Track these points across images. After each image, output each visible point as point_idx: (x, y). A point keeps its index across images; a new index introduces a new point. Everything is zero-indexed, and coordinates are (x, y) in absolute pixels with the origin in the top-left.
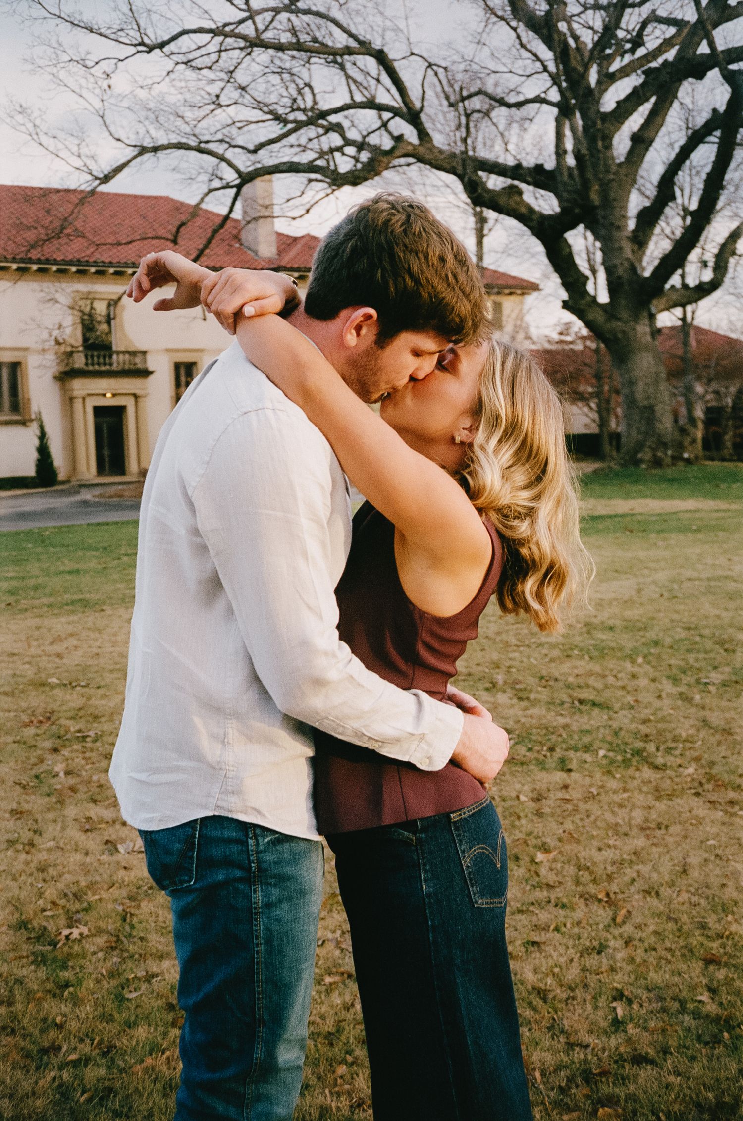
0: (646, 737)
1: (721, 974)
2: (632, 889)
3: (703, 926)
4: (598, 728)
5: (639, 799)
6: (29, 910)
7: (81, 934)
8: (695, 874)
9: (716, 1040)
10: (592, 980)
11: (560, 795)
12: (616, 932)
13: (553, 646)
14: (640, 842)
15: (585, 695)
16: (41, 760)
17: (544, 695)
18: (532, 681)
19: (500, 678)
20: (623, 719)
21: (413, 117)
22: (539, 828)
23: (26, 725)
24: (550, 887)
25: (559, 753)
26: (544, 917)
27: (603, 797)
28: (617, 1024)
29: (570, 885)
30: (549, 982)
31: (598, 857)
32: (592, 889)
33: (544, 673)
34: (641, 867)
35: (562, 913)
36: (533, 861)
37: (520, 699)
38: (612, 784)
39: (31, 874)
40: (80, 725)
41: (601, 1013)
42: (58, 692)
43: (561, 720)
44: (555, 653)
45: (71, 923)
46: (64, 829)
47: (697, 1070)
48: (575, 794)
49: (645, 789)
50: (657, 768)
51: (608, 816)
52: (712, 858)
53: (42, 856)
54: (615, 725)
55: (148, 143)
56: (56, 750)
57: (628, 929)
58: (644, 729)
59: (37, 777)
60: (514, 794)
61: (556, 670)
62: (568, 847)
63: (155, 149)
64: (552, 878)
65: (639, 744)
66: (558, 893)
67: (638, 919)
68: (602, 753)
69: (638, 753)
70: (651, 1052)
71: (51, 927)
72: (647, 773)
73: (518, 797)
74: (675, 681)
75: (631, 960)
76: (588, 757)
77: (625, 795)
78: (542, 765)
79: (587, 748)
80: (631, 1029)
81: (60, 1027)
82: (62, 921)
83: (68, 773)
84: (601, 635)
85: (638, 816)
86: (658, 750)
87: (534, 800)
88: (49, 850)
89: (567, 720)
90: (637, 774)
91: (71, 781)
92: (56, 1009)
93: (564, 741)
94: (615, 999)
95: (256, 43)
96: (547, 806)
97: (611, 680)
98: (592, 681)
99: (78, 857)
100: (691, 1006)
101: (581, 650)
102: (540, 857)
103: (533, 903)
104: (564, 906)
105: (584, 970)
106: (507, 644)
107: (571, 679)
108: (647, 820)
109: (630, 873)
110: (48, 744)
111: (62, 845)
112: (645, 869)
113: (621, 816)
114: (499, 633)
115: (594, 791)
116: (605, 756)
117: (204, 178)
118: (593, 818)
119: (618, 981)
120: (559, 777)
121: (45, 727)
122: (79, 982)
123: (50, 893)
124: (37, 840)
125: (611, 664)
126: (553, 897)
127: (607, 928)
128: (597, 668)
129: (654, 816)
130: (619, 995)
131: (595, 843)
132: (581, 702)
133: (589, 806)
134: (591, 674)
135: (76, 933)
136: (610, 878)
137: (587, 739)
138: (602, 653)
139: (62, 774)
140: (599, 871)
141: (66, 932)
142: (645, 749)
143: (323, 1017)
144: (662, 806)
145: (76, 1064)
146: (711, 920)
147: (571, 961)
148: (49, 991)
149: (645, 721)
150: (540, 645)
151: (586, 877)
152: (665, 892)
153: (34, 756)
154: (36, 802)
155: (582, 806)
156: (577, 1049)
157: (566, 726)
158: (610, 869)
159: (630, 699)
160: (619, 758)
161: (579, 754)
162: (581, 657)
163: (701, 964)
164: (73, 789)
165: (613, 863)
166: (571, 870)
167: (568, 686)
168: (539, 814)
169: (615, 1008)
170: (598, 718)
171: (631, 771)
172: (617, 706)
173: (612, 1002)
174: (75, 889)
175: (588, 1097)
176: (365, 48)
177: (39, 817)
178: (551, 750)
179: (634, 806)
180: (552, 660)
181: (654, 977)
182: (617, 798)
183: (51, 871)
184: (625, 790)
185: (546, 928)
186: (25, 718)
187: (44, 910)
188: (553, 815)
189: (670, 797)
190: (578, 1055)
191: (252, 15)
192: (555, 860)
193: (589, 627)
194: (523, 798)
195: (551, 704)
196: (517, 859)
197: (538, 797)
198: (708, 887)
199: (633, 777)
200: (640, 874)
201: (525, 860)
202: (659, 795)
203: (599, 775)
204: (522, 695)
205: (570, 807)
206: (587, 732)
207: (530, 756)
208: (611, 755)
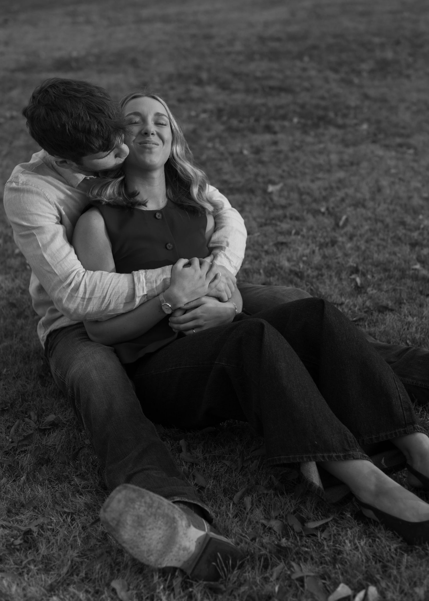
0: (325, 108)
2: (344, 205)
3: (403, 223)
4: (288, 105)
5: (332, 147)
8: (387, 191)
11: (273, 148)
12: (341, 232)
14: (341, 174)
15: (272, 83)
17: (239, 85)
20: (304, 97)
22: (263, 170)
24: (283, 207)
25: (263, 122)
26: (285, 226)
29: (297, 205)
30: (301, 265)
31: (314, 186)
32: (315, 207)
34: (346, 190)
35: (297, 223)
36: (265, 191)
38: (309, 139)
41: (345, 282)
43: (258, 101)
48: (284, 147)
49: (334, 141)
50: (340, 127)
51: (313, 160)
52: (397, 180)
57: (349, 229)
58: (323, 103)
60: (237, 150)
64: (283, 202)
65: (321, 113)
66: (290, 211)
67: (354, 223)
68: (295, 120)
69: (321, 118)
72: (333, 130)
73: (241, 152)
74: (336, 71)
76: (286, 123)
77: (320, 146)
78: (253, 131)
79: (284, 117)
85: (334, 158)
86: (336, 115)
87: (254, 153)
89: (263, 101)
90: (326, 132)
93: (265, 114)
94: (353, 273)
96: (264, 157)
97: (288, 72)
100: (408, 272)
102: (271, 188)
104: (297, 219)
105: (324, 257)
107: (258, 74)
108: (341, 161)
109: (340, 194)
113: (322, 160)
116: (299, 123)
118: (301, 162)
120: (268, 137)
126: (288, 214)
127: (334, 229)
129: (345, 157)
130: (354, 270)
131: (308, 178)
132: (272, 88)
133: (297, 154)
134: (272, 70)
136: (325, 199)
137: (281, 112)
140: (317, 194)
142: (326, 116)
144: (350, 151)
146: (408, 219)
147: (313, 251)
149: (323, 98)
151: (307, 199)
155: (291, 155)
157: (264, 105)
158: (324, 193)
159: (306, 84)
160: (309, 122)
161: (278, 122)
165: (326, 189)
166: (295, 196)
168: (261, 162)
170: (286, 97)
171: (319, 130)
172: (297, 89)
178: (256, 120)
179: (329, 152)
182: (316, 148)
184: (320, 142)
185: (289, 233)
188: (271, 162)
189: (353, 144)
192: (283, 190)
194: (246, 152)
195: (248, 91)
196: (252, 191)
197: (257, 151)
198: (399, 198)
199: (323, 135)
200: (347, 195)
201: (259, 192)
202: (346, 144)
203: (298, 134)
204: (224, 86)
205: (282, 156)
206: (281, 107)
207: (242, 125)
208: (303, 121)
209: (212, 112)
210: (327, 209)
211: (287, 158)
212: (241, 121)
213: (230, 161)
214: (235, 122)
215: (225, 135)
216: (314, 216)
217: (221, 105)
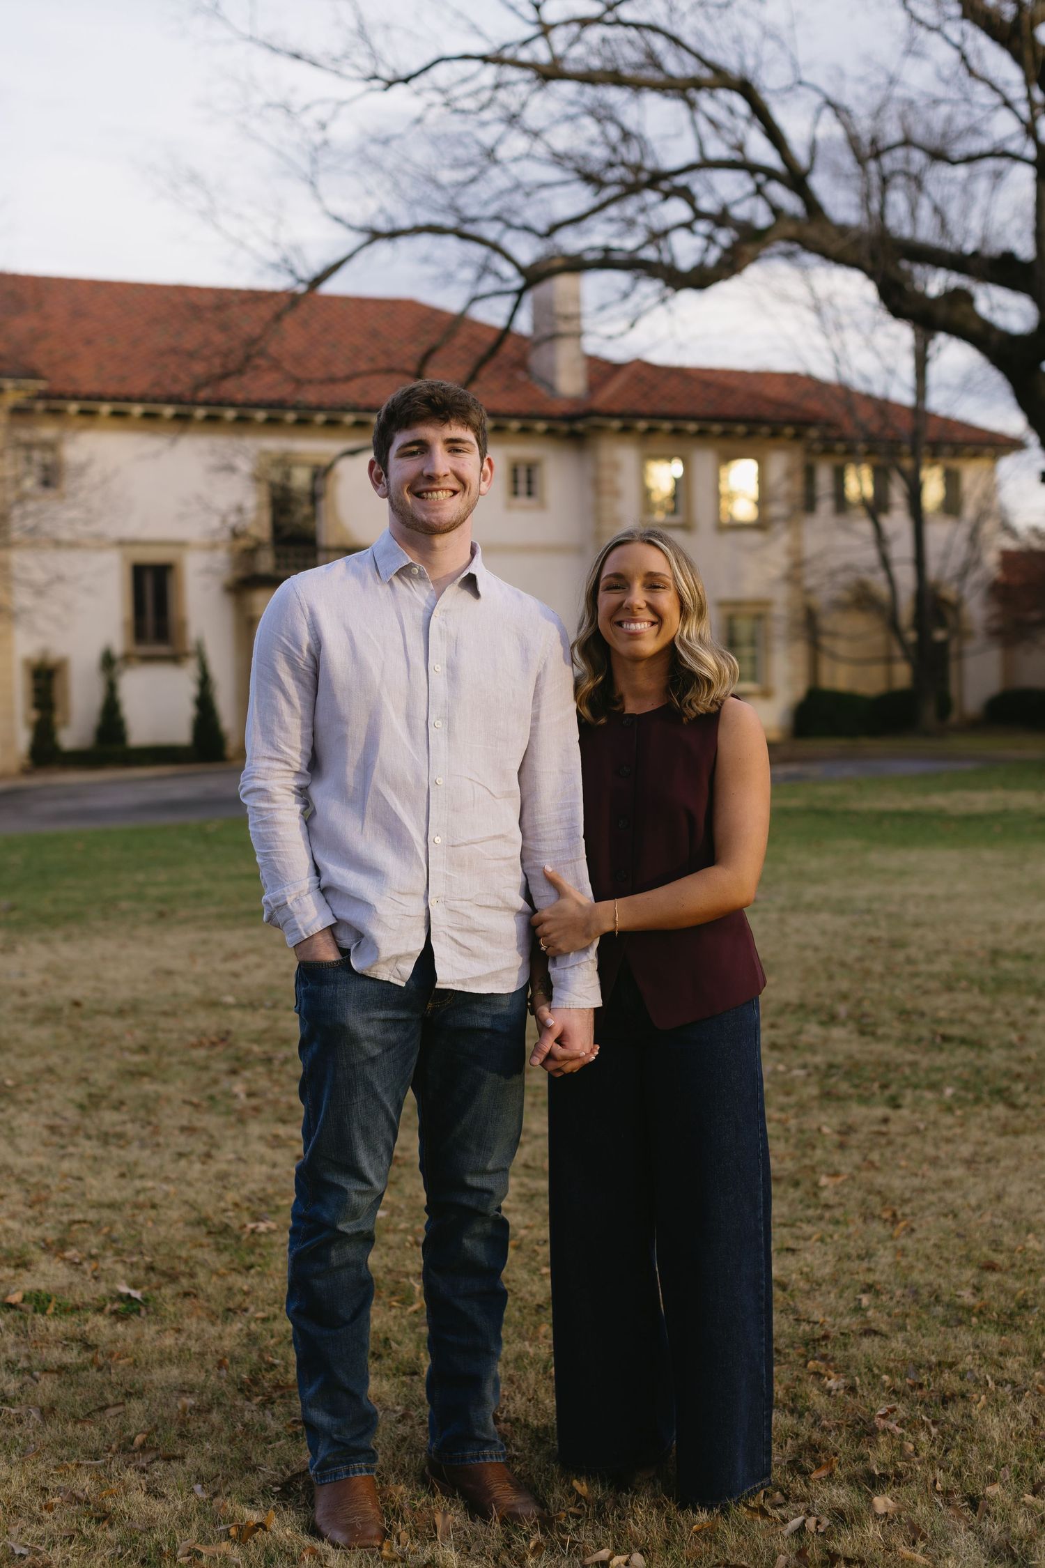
0: (1018, 1077)
1: (993, 1277)
2: (927, 1211)
3: (996, 1243)
4: (956, 1067)
5: (976, 1134)
6: (209, 1210)
7: (268, 1228)
8: (1009, 1201)
9: (960, 1322)
10: (845, 1280)
12: (889, 1244)
13: (932, 976)
14: (957, 1172)
15: (955, 1031)
16: (215, 1082)
17: (897, 1029)
18: (886, 1014)
19: (842, 1009)
20: (997, 1058)
21: (796, 180)
22: (835, 1158)
23: (194, 1046)
24: (827, 1207)
25: (893, 1089)
27: (932, 1134)
28: (858, 1309)
29: (853, 1206)
30: (794, 1276)
31: (897, 1183)
32: (878, 1211)
33: (909, 1006)
34: (947, 1194)
35: (831, 1228)
36: (816, 1184)
37: (862, 1033)
38: (948, 1120)
39: (209, 1182)
40: (267, 1047)
41: (842, 1302)
42: (237, 1014)
43: (909, 1057)
44: (933, 985)
45: (257, 1218)
46: (246, 1144)
47: (926, 1341)
48: (893, 1128)
49: (988, 1125)
50: (1012, 1106)
51: (930, 1150)
53: (223, 1166)
54: (979, 1063)
55: (382, 225)
56: (234, 1072)
58: (1017, 1068)
59: (211, 1098)
60: (815, 1126)
61: (924, 1003)
62: (864, 1174)
63: (393, 235)
64: (833, 1200)
65: (1004, 1083)
66: (838, 1213)
67: (919, 1234)
68: (949, 1091)
69: (998, 1091)
70: (884, 1328)
71: (235, 1225)
72: (1000, 1110)
73: (819, 1130)
75: (898, 1263)
76: (929, 1095)
77: (958, 1131)
78: (865, 1100)
79: (934, 1086)
80: (870, 1313)
81: (246, 1294)
82: (246, 1218)
83: (250, 1095)
84: (1007, 965)
85: (966, 1150)
86: (1027, 1089)
87: (840, 1133)
88: (229, 1162)
89: (918, 1057)
90: (985, 1112)
91: (254, 1102)
92: (241, 1282)
93: (906, 1078)
94: (864, 1292)
95: (549, 73)
96: (854, 1139)
97: (998, 1015)
98: (973, 1017)
99: (265, 1169)
100: (946, 1298)
101: (971, 981)
103: (801, 1220)
104: (837, 1222)
105: (838, 1270)
106: (867, 974)
107: (942, 1014)
108: (976, 1154)
109: (930, 1197)
110: (224, 1066)
111: (244, 1156)
112: (949, 1196)
113: (946, 1150)
114: (860, 959)
115: (922, 1126)
116: (953, 1096)
117: (468, 274)
118: (908, 1151)
119: (870, 1278)
120: (880, 1111)
121: (219, 1049)
122: (267, 1265)
123: (232, 1196)
124: (214, 1152)
125: (1007, 998)
126: (827, 1215)
128: (985, 1002)
129: (987, 1149)
130: (869, 1288)
131: (900, 1172)
132: (946, 1039)
133: (909, 1140)
134: (975, 1008)
135: (262, 1227)
136: (905, 1201)
137: (936, 1077)
138: (1001, 984)
139: (242, 1096)
140: (896, 1194)
141: (251, 1226)
142: (1008, 1089)
143: (533, 1295)
144: (1002, 1142)
145: (265, 1320)
146: (1008, 1238)
147: (826, 1263)
148: (234, 1270)
149: (1026, 1061)
150: (915, 975)
151: (874, 1200)
152: (963, 1215)
153: (206, 1077)
154: (211, 1121)
155: (900, 1140)
156: (804, 1324)
157: (913, 1064)
158: (907, 1195)
159: (1014, 1037)
160: (970, 1096)
161: (918, 1092)
162: (967, 990)
163: (974, 1270)
164: (257, 1109)
165: (914, 1190)
166: (858, 1194)
167: (938, 1021)
168: (842, 1146)
169: (860, 1300)
170: (962, 1055)
171: (976, 1109)
172: (993, 1044)
173: (859, 1294)
174: (261, 1195)
175: (802, 1356)
176: (722, 79)
177: (216, 1134)
178: (884, 1086)
179: (966, 1141)
180: (926, 992)
181: (915, 1276)
182: (949, 1134)
183: (233, 1180)
184: (962, 1125)
186: (192, 1039)
187: (225, 1210)
188: (858, 1147)
189: (1016, 1133)
190: (805, 1327)
191: (546, 29)
192: (843, 1184)
193: (996, 954)
194: (826, 1130)
195: (905, 1040)
196: (796, 1184)
197: (847, 1130)
198: (1020, 1211)
199: (979, 1114)
200: (941, 1199)
201: (806, 1185)
202: (1005, 1130)
203: (933, 1112)
204: (865, 1029)
205: (883, 1141)
206: (940, 1070)
207: (851, 1091)
208: (962, 1093)
209: (816, 1068)
210: (894, 1215)
211: (890, 1143)
212: (856, 1086)
213: (792, 1141)
214: (844, 1087)
215: (815, 1104)
216: (865, 1221)
217: (839, 1059)
